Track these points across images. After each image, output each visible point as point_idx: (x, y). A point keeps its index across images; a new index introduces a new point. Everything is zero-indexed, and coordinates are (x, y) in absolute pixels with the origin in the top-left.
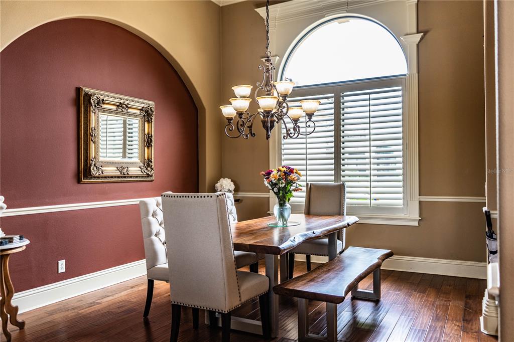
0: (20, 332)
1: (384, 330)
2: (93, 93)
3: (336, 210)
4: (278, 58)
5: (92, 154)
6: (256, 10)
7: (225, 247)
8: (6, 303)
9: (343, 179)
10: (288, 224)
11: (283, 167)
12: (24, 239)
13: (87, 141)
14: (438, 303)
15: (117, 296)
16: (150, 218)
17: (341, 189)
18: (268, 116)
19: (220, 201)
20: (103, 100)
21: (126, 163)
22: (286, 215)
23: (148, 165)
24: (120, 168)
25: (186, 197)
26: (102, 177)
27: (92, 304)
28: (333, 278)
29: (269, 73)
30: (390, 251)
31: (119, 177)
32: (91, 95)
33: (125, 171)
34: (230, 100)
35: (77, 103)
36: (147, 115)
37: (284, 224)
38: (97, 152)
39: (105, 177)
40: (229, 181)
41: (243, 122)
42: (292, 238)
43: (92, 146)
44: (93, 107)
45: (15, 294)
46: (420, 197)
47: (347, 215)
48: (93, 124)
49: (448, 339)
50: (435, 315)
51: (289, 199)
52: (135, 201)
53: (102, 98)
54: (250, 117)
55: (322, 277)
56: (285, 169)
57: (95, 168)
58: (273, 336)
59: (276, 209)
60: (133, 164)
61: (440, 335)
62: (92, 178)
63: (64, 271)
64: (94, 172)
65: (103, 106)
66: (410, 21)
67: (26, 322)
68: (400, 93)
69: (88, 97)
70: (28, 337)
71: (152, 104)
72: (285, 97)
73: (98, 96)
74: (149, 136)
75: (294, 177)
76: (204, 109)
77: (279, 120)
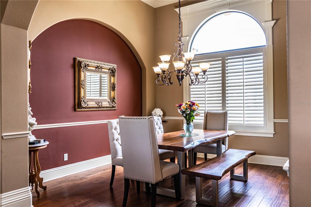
0: (44, 192)
1: (247, 198)
2: (83, 60)
3: (222, 127)
4: (188, 37)
5: (82, 94)
6: (175, 9)
7: (153, 146)
8: (37, 176)
9: (227, 109)
10: (192, 135)
11: (189, 102)
12: (46, 141)
13: (79, 87)
14: (283, 183)
15: (96, 174)
16: (113, 130)
17: (225, 115)
18: (179, 73)
19: (150, 121)
20: (88, 64)
21: (101, 100)
22: (191, 129)
23: (113, 101)
24: (98, 102)
25: (132, 119)
26: (87, 108)
27: (82, 179)
28: (217, 166)
29: (180, 48)
30: (254, 152)
31: (97, 108)
32: (81, 62)
33: (100, 104)
34: (158, 64)
35: (74, 66)
36: (112, 72)
37: (189, 135)
38: (85, 94)
39: (89, 108)
40: (160, 110)
41: (165, 76)
42: (192, 143)
43: (82, 90)
44: (83, 68)
45: (41, 172)
46: (275, 120)
47: (228, 130)
48: (82, 78)
49: (286, 204)
50: (280, 190)
51: (192, 121)
52: (105, 121)
53: (87, 63)
54: (170, 73)
55: (210, 165)
56: (190, 103)
57: (84, 103)
58: (182, 199)
59: (185, 126)
60: (105, 100)
61: (282, 201)
62: (82, 108)
63: (67, 160)
64: (83, 105)
65: (88, 68)
66: (267, 13)
67: (47, 187)
68: (262, 57)
69: (80, 63)
70: (48, 195)
71: (115, 66)
72: (189, 61)
73: (85, 62)
74: (113, 84)
75: (195, 107)
76: (145, 68)
77: (187, 74)
